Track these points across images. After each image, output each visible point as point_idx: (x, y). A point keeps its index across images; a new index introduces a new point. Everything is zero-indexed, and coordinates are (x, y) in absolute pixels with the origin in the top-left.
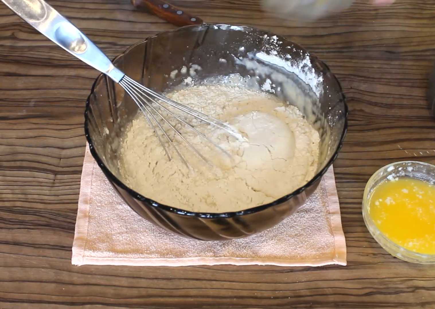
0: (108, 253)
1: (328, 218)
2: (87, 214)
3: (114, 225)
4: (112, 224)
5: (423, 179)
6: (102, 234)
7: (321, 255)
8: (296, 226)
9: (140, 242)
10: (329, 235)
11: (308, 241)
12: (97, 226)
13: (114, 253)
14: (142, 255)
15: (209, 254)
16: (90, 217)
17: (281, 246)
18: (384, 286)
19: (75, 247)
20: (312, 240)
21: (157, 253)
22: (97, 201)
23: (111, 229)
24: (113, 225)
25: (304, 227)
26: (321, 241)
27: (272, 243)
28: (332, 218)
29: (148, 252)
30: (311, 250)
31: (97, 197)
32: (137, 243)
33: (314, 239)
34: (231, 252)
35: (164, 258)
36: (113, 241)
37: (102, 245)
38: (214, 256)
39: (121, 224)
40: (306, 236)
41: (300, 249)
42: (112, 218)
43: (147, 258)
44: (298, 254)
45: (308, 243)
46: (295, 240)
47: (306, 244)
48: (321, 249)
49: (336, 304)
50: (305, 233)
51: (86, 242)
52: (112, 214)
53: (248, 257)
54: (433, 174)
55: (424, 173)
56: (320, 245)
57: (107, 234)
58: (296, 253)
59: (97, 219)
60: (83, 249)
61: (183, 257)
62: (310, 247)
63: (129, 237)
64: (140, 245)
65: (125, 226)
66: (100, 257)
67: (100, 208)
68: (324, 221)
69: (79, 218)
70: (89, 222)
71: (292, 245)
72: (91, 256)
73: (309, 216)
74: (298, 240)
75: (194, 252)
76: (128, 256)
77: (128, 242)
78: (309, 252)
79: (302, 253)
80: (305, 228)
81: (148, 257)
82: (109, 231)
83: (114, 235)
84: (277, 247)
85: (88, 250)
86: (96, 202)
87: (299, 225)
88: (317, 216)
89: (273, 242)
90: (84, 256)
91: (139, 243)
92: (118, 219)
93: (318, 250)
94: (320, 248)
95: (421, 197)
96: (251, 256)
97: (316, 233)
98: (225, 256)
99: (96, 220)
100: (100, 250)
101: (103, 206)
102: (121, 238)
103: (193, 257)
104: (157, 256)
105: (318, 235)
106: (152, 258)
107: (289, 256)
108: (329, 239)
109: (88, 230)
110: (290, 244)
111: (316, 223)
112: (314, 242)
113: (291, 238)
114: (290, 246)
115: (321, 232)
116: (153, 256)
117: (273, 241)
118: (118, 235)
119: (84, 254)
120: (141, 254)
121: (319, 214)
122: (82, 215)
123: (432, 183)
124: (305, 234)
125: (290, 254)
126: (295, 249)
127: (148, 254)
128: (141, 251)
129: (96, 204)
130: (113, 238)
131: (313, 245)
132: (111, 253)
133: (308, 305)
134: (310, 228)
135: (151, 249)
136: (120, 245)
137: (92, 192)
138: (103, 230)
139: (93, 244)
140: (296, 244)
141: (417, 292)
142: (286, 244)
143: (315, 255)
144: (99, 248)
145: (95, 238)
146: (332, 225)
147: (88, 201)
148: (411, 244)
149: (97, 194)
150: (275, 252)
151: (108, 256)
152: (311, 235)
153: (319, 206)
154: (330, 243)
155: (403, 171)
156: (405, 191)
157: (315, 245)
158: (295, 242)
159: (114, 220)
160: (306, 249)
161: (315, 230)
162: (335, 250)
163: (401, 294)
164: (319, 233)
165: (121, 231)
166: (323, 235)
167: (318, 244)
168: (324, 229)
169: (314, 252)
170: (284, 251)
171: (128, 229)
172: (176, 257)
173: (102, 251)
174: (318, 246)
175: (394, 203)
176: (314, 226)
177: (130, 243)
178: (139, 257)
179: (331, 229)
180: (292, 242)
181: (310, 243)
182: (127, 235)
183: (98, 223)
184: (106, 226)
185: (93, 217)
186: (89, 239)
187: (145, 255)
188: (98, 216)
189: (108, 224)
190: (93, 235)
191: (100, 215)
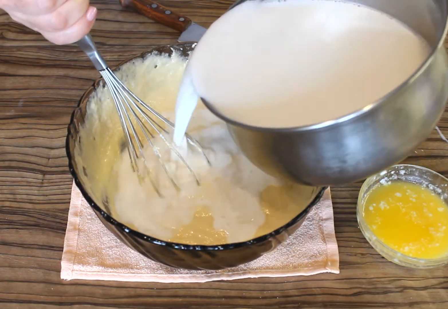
0: (98, 267)
1: (321, 225)
2: (77, 227)
3: (104, 239)
4: (102, 238)
5: (415, 182)
6: (92, 248)
7: (314, 263)
9: (130, 256)
10: (322, 243)
11: (300, 250)
12: (86, 239)
13: (104, 267)
14: (132, 270)
15: (200, 271)
16: (79, 230)
17: (273, 256)
19: (64, 261)
21: (147, 268)
22: (87, 214)
23: (101, 243)
25: (296, 236)
26: (314, 249)
28: (325, 225)
29: (138, 267)
30: (303, 259)
31: (87, 209)
32: (127, 258)
33: (306, 247)
35: (155, 273)
36: (103, 255)
37: (92, 259)
38: (206, 273)
39: (111, 238)
40: (298, 244)
41: (292, 258)
42: (102, 232)
43: (137, 273)
44: (290, 263)
45: (300, 252)
46: (287, 250)
47: (298, 253)
48: (314, 257)
49: (324, 304)
50: (297, 242)
51: (75, 256)
52: (102, 228)
53: (239, 270)
54: (426, 177)
55: (416, 176)
56: (312, 253)
57: (96, 248)
58: (288, 262)
60: (72, 263)
61: (173, 274)
62: (302, 255)
63: (119, 251)
64: (130, 259)
66: (89, 272)
67: (90, 221)
68: (316, 228)
69: (69, 231)
70: (78, 235)
72: (81, 271)
74: (290, 249)
76: (117, 271)
77: (118, 257)
78: (301, 261)
79: (295, 262)
82: (98, 244)
83: (104, 250)
84: (270, 257)
85: (77, 264)
86: (86, 214)
88: (308, 224)
90: (73, 270)
91: (129, 258)
93: (311, 259)
94: (313, 255)
95: (414, 200)
96: (243, 269)
97: (308, 241)
99: (86, 233)
100: (89, 264)
101: (93, 219)
102: (111, 253)
103: (184, 274)
104: (147, 272)
105: (310, 243)
106: (142, 273)
107: (281, 265)
108: (322, 247)
109: (77, 244)
110: (283, 253)
111: (308, 232)
112: (306, 251)
113: (283, 247)
114: (282, 256)
115: (313, 240)
116: (143, 271)
118: (108, 250)
119: (73, 268)
120: (131, 269)
121: (311, 221)
122: (71, 227)
123: (425, 186)
125: (282, 263)
126: (287, 259)
127: (138, 270)
128: (131, 266)
129: (86, 217)
130: (103, 252)
131: (305, 254)
132: (101, 268)
133: (296, 305)
134: (302, 237)
136: (110, 259)
137: (83, 204)
138: (93, 244)
139: (82, 258)
140: (289, 254)
141: (405, 292)
143: (307, 263)
144: (88, 262)
145: (84, 252)
146: (325, 232)
147: (79, 213)
148: (407, 249)
149: (87, 207)
150: (268, 261)
151: (97, 271)
152: (303, 243)
154: (322, 251)
155: (396, 175)
156: (398, 195)
157: (308, 253)
158: (288, 252)
159: (104, 233)
160: (298, 258)
161: (307, 238)
162: (327, 257)
163: (389, 294)
164: (311, 241)
165: (110, 245)
166: (315, 243)
167: (311, 252)
168: (316, 237)
169: (306, 260)
170: (276, 261)
171: (117, 242)
172: (167, 273)
173: (92, 265)
174: (311, 254)
175: (388, 207)
176: (306, 235)
177: (120, 258)
178: (129, 272)
179: (324, 236)
180: (283, 251)
181: (302, 252)
182: (117, 250)
183: (88, 236)
184: (96, 240)
185: (83, 230)
186: (78, 252)
187: (134, 270)
188: (88, 229)
189: (98, 238)
190: (82, 249)
191: (90, 228)
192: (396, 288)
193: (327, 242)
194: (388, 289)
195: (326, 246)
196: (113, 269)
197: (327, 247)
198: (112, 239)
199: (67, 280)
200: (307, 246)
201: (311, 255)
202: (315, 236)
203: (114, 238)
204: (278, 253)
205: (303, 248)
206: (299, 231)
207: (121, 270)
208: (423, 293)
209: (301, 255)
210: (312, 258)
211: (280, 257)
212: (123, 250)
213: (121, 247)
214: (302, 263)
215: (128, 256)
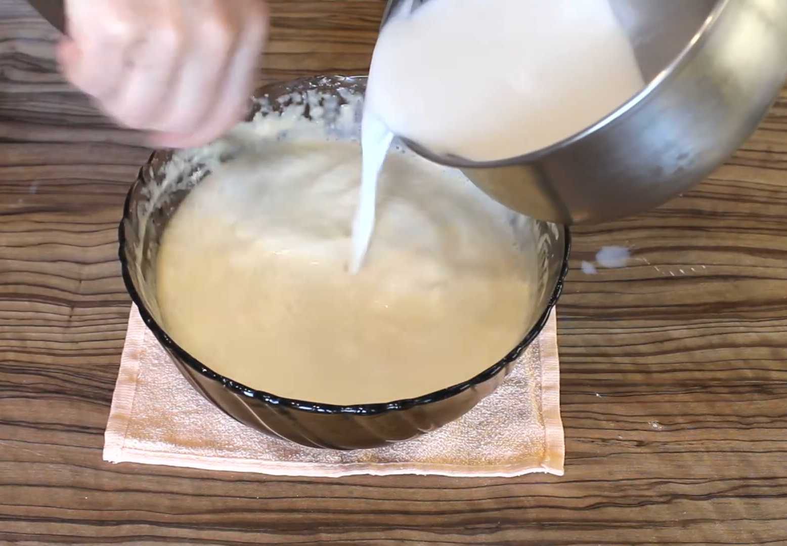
0: (164, 445)
1: (537, 396)
2: (135, 376)
3: (178, 398)
4: (174, 397)
6: (157, 413)
7: (521, 457)
8: (482, 409)
9: (219, 429)
10: (537, 425)
11: (500, 434)
12: (149, 397)
13: (174, 445)
14: (221, 451)
15: (332, 459)
16: (138, 382)
18: (621, 494)
19: (110, 432)
20: (507, 431)
21: (245, 450)
22: (153, 356)
23: (173, 404)
24: (176, 398)
25: (495, 411)
26: (523, 433)
27: (440, 438)
28: (544, 396)
29: (231, 447)
30: (505, 449)
31: (154, 348)
32: (213, 431)
33: (511, 430)
34: (371, 454)
35: (257, 459)
36: (174, 425)
37: (155, 431)
38: (342, 462)
39: (189, 397)
40: (497, 424)
41: (485, 446)
42: (175, 386)
43: (228, 457)
44: (482, 455)
45: (500, 436)
46: (478, 432)
47: (496, 438)
48: (522, 447)
50: (497, 420)
51: (128, 425)
53: (398, 460)
56: (520, 441)
57: (163, 414)
58: (479, 453)
59: (151, 387)
60: (122, 435)
61: (288, 461)
62: (503, 443)
63: (201, 420)
64: (218, 434)
65: (195, 400)
66: (150, 451)
67: (156, 368)
69: (121, 383)
70: (136, 390)
71: (472, 440)
72: (136, 449)
73: (504, 390)
74: (483, 431)
75: (308, 454)
76: (196, 453)
77: (198, 429)
78: (500, 452)
79: (490, 454)
80: (497, 412)
81: (230, 456)
82: (168, 407)
83: (176, 416)
85: (131, 437)
86: (150, 357)
87: (486, 407)
88: (518, 391)
89: (443, 436)
90: (123, 447)
91: (216, 431)
92: (184, 388)
93: (517, 450)
94: (521, 444)
96: (403, 458)
97: (515, 420)
98: (359, 461)
99: (149, 388)
100: (150, 438)
101: (162, 364)
102: (187, 421)
103: (306, 462)
104: (244, 456)
105: (518, 424)
106: (236, 457)
107: (466, 459)
108: (537, 431)
109: (133, 404)
110: (470, 439)
111: (516, 404)
112: (510, 436)
113: (472, 429)
114: (468, 443)
115: (523, 419)
116: (238, 454)
117: (443, 433)
118: (182, 416)
119: (124, 443)
120: (219, 450)
121: (523, 388)
122: (127, 377)
125: (469, 454)
126: (478, 448)
127: (231, 451)
128: (219, 445)
129: (150, 361)
130: (175, 421)
132: (169, 446)
133: (494, 525)
134: (505, 412)
135: (236, 441)
136: (185, 432)
137: (146, 340)
138: (159, 406)
139: (140, 428)
140: (480, 439)
141: (675, 503)
142: (462, 440)
143: (511, 457)
144: (149, 436)
145: (143, 418)
146: (544, 408)
147: (139, 355)
149: (154, 344)
150: (444, 451)
151: (163, 450)
152: (506, 423)
153: (523, 377)
154: (537, 439)
157: (513, 440)
158: (478, 436)
159: (178, 389)
160: (496, 447)
161: (514, 415)
162: (545, 449)
164: (520, 420)
165: (187, 409)
166: (526, 424)
167: (518, 438)
168: (529, 415)
169: (509, 452)
170: (459, 451)
171: (199, 405)
173: (154, 440)
176: (512, 409)
177: (202, 431)
178: (216, 454)
179: (541, 414)
180: (472, 436)
181: (503, 437)
182: (198, 417)
183: (152, 393)
184: (164, 400)
185: (144, 382)
186: (134, 418)
187: (224, 452)
188: (152, 382)
189: (168, 396)
190: (141, 413)
191: (156, 379)
193: (546, 424)
195: (544, 431)
196: (190, 448)
197: (545, 432)
198: (191, 399)
199: (113, 463)
200: (513, 428)
201: (518, 443)
202: (527, 413)
205: (506, 430)
206: (501, 402)
207: (202, 451)
210: (519, 448)
212: (208, 419)
213: (205, 412)
214: (502, 456)
215: (215, 429)
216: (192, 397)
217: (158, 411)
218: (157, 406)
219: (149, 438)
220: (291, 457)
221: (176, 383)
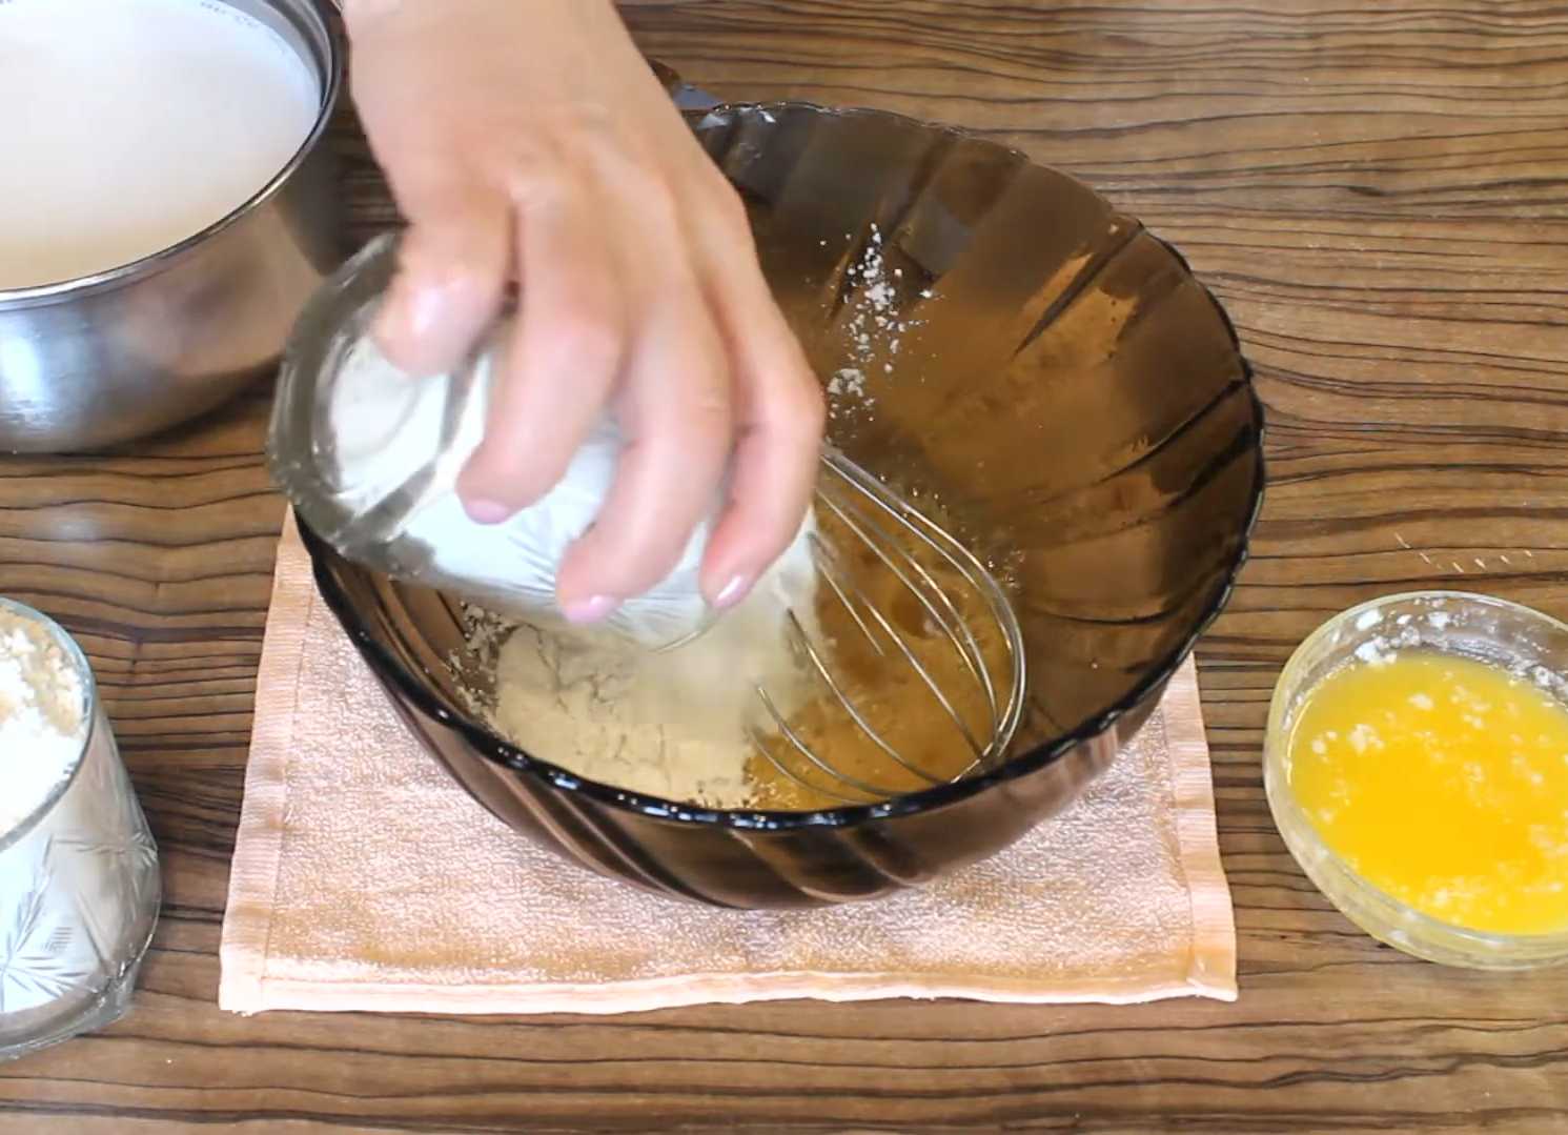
0: (354, 966)
1: (1166, 822)
2: (279, 817)
3: (377, 862)
4: (367, 859)
6: (332, 897)
7: (1143, 961)
8: (1048, 854)
9: (473, 925)
10: (1172, 885)
11: (1092, 909)
12: (312, 863)
13: (376, 965)
14: (481, 972)
15: (727, 962)
16: (287, 830)
17: (993, 926)
19: (229, 946)
20: (1108, 905)
21: (536, 965)
22: (313, 771)
23: (366, 876)
24: (372, 861)
25: (1077, 857)
26: (1143, 907)
27: (959, 917)
28: (1182, 822)
29: (503, 961)
30: (1105, 943)
31: (315, 754)
32: (461, 931)
33: (1115, 902)
34: (810, 950)
35: (564, 981)
36: (372, 923)
37: (332, 937)
38: (748, 968)
39: (402, 858)
40: (1085, 888)
41: (1063, 937)
42: (370, 836)
43: (499, 983)
44: (1058, 956)
45: (1093, 914)
46: (1044, 905)
47: (1085, 918)
48: (1143, 937)
50: (1084, 879)
51: (271, 926)
52: (369, 822)
53: (871, 966)
56: (1137, 924)
57: (347, 898)
58: (1049, 952)
59: (314, 839)
60: (258, 951)
61: (631, 979)
62: (1102, 929)
63: (430, 906)
64: (471, 935)
65: (418, 865)
66: (323, 981)
67: (324, 799)
68: (1151, 832)
69: (248, 834)
70: (283, 847)
71: (1033, 922)
72: (292, 979)
73: (1094, 813)
74: (1057, 903)
75: (674, 958)
76: (427, 978)
77: (426, 925)
78: (1097, 949)
80: (1081, 861)
81: (503, 980)
82: (355, 882)
83: (376, 901)
84: (980, 930)
85: (278, 954)
86: (310, 774)
87: (1058, 850)
88: (1123, 813)
89: (965, 914)
90: (263, 978)
91: (467, 931)
92: (390, 838)
93: (1131, 944)
94: (1140, 932)
96: (883, 964)
97: (1122, 878)
98: (787, 968)
99: (311, 842)
100: (323, 954)
101: (337, 788)
102: (402, 912)
103: (672, 975)
104: (535, 977)
105: (1129, 886)
106: (516, 982)
107: (1023, 964)
108: (1171, 899)
109: (278, 880)
110: (1029, 918)
111: (1121, 842)
112: (1114, 914)
113: (1030, 897)
114: (1026, 927)
115: (1140, 876)
116: (521, 974)
117: (964, 907)
118: (390, 901)
119: (265, 969)
120: (478, 968)
121: (1135, 806)
124: (1083, 883)
125: (1027, 955)
126: (1047, 940)
127: (504, 970)
128: (476, 958)
129: (311, 782)
130: (372, 911)
131: (1111, 924)
132: (366, 967)
134: (1101, 861)
135: (514, 950)
136: (399, 937)
137: (297, 737)
138: (336, 882)
139: (298, 931)
140: (1050, 920)
142: (1011, 920)
143: (1120, 960)
144: (318, 949)
145: (303, 911)
146: (1185, 850)
147: (283, 771)
148: (1442, 898)
149: (314, 745)
150: (973, 948)
151: (353, 977)
152: (1103, 885)
153: (1134, 781)
154: (1174, 917)
155: (1416, 631)
156: (1422, 702)
157: (1121, 923)
158: (1046, 914)
159: (376, 842)
160: (1086, 938)
161: (1119, 868)
162: (1191, 940)
163: (1408, 1080)
164: (1133, 878)
165: (400, 884)
166: (1148, 887)
167: (1131, 918)
168: (1153, 866)
169: (1115, 948)
170: (1005, 946)
171: (426, 876)
172: (606, 978)
173: (332, 957)
174: (1132, 926)
175: (1380, 745)
176: (1115, 854)
177: (437, 930)
178: (469, 978)
179: (1178, 862)
180: (1033, 912)
181: (1100, 916)
182: (425, 901)
183: (318, 852)
184: (346, 867)
185: (299, 830)
186: (282, 912)
187: (490, 972)
188: (318, 828)
189: (355, 858)
190: (296, 898)
191: (325, 822)
192: (1431, 1058)
193: (1190, 883)
194: (1404, 1063)
195: (1186, 898)
196: (412, 969)
197: (1190, 901)
198: (407, 862)
199: (244, 1015)
200: (1119, 897)
201: (1132, 930)
202: (1147, 861)
203: (414, 861)
204: (1011, 916)
205: (1103, 902)
206: (1088, 839)
207: (439, 973)
208: (1531, 1075)
209: (1098, 926)
210: (1135, 941)
211: (1019, 930)
212: (447, 904)
213: (440, 891)
214: (1101, 956)
215: (465, 925)
216: (408, 858)
217: (335, 892)
218: (332, 880)
219: (318, 955)
220: (637, 970)
221: (371, 829)
